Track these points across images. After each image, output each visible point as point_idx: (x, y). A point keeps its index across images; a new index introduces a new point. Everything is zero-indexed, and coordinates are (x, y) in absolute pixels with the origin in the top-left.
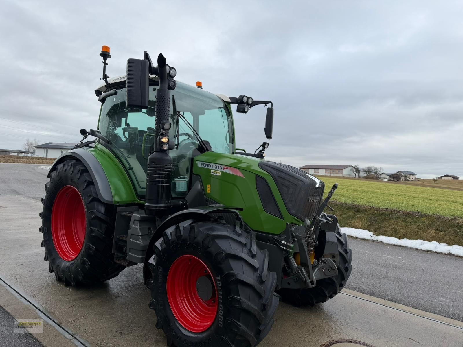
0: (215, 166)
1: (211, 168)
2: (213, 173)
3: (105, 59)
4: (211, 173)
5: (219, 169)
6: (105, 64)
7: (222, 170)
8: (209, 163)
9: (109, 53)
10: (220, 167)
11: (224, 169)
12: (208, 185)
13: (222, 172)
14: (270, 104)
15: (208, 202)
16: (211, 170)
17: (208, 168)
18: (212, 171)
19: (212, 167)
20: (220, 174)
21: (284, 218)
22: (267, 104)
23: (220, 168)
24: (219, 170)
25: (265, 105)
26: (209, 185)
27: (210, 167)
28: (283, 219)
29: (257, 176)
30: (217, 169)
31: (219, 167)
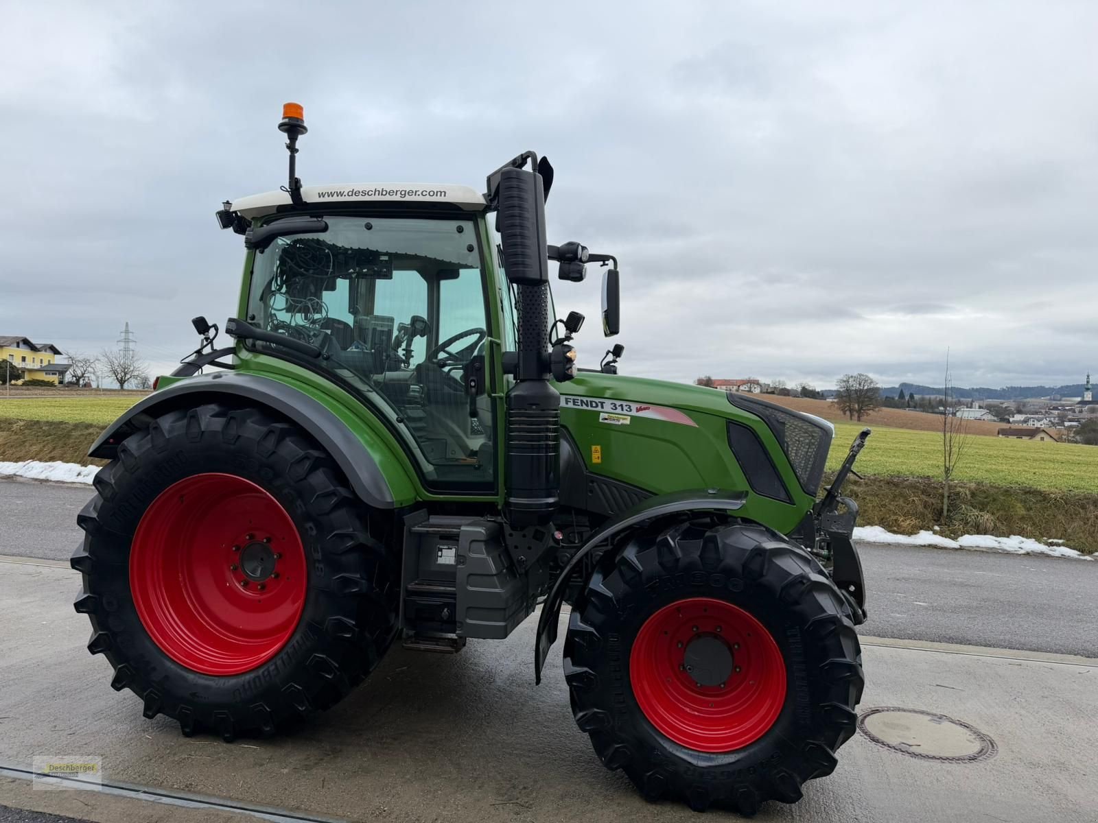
0: (612, 404)
1: (599, 409)
2: (606, 419)
3: (293, 139)
4: (601, 421)
5: (622, 410)
6: (292, 148)
7: (634, 413)
8: (589, 399)
9: (302, 121)
10: (626, 406)
11: (638, 410)
12: (593, 448)
13: (633, 418)
14: (611, 261)
15: (595, 484)
16: (599, 413)
17: (589, 408)
18: (602, 415)
19: (602, 407)
20: (628, 422)
21: (796, 502)
22: (606, 262)
23: (625, 408)
24: (625, 412)
25: (601, 263)
26: (599, 448)
27: (597, 406)
28: (794, 505)
29: (730, 422)
30: (619, 410)
31: (621, 405)
